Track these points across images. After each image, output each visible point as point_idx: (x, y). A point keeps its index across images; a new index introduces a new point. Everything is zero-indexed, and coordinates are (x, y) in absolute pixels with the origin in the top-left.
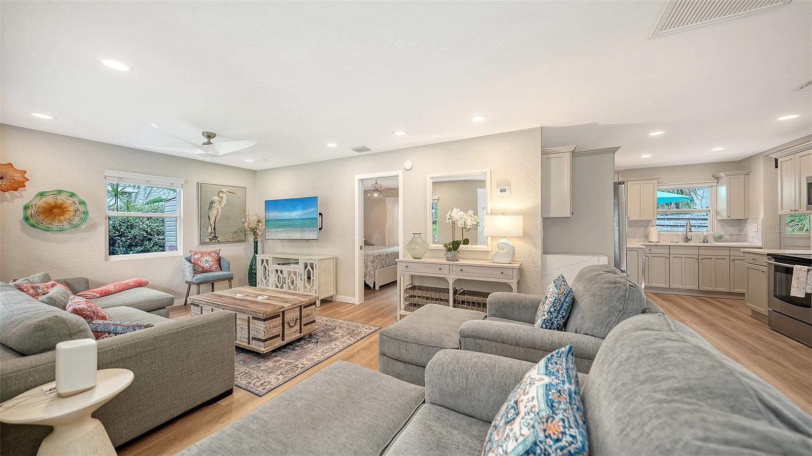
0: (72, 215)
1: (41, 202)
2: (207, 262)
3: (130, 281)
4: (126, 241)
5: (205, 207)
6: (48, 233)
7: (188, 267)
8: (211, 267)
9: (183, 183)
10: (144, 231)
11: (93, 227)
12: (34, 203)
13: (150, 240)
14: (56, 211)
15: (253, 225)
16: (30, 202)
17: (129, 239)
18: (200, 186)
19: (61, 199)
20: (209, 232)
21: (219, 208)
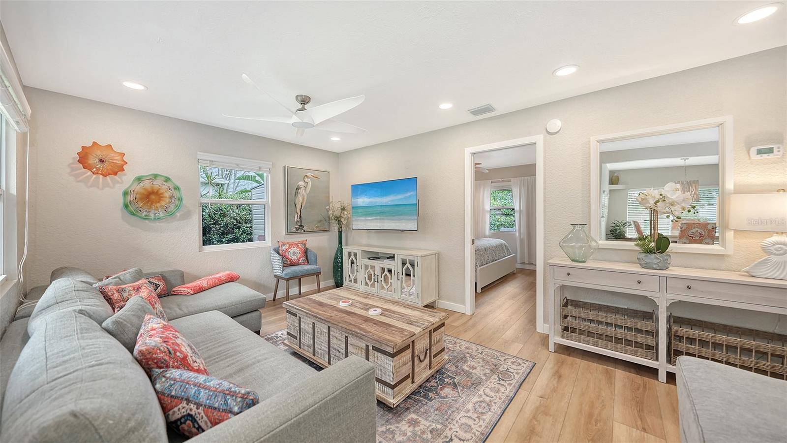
0: (168, 201)
1: (138, 188)
2: (294, 254)
3: (222, 275)
4: (220, 229)
5: (291, 192)
6: (147, 221)
7: (277, 260)
8: (299, 259)
9: (271, 167)
10: (234, 219)
11: (187, 215)
12: (132, 188)
13: (239, 228)
14: (153, 197)
15: (337, 213)
16: (128, 188)
17: (222, 227)
18: (287, 171)
19: (158, 183)
20: (296, 220)
21: (305, 194)
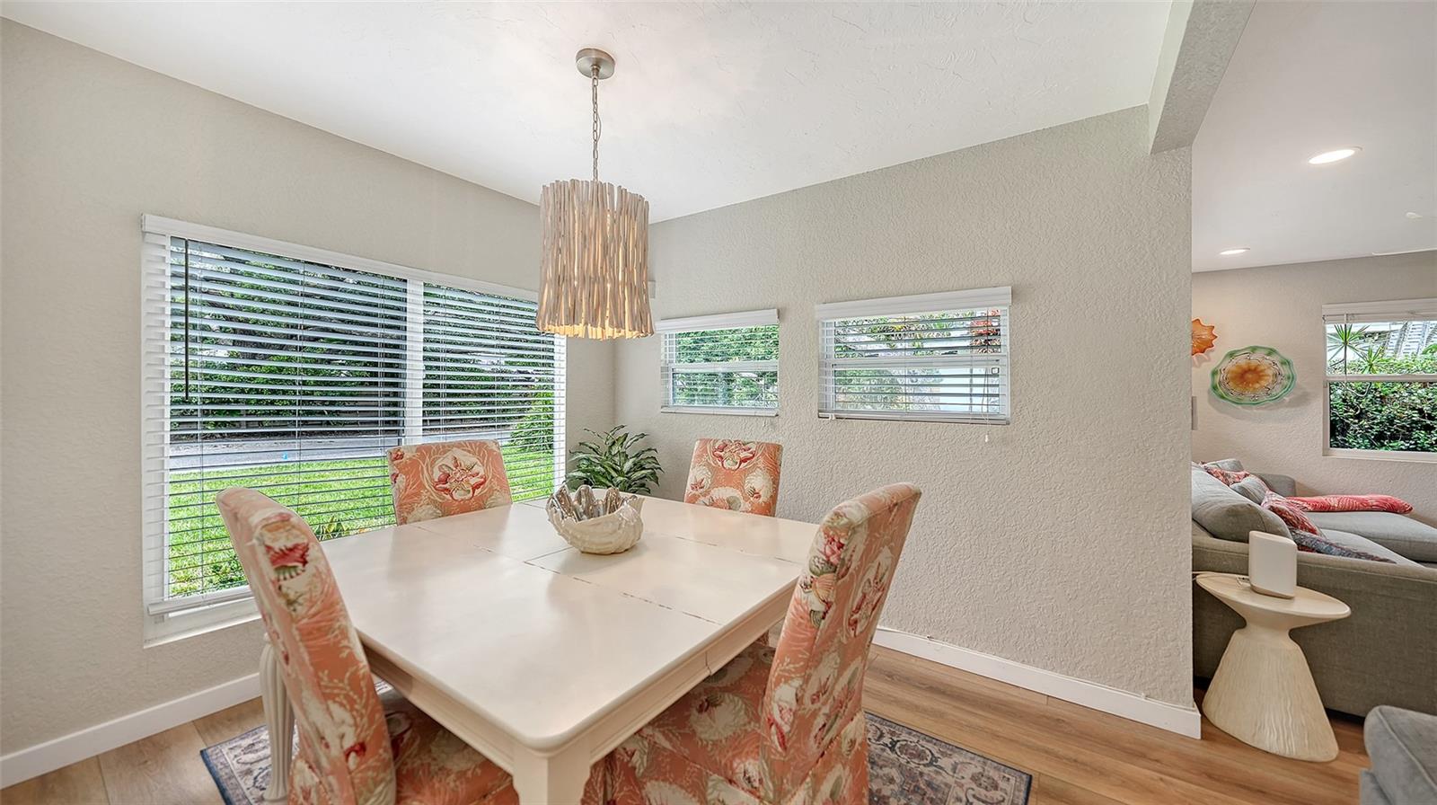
0: (1270, 381)
6: (1240, 407)
11: (1303, 399)
12: (1223, 366)
14: (1249, 376)
19: (1256, 358)
